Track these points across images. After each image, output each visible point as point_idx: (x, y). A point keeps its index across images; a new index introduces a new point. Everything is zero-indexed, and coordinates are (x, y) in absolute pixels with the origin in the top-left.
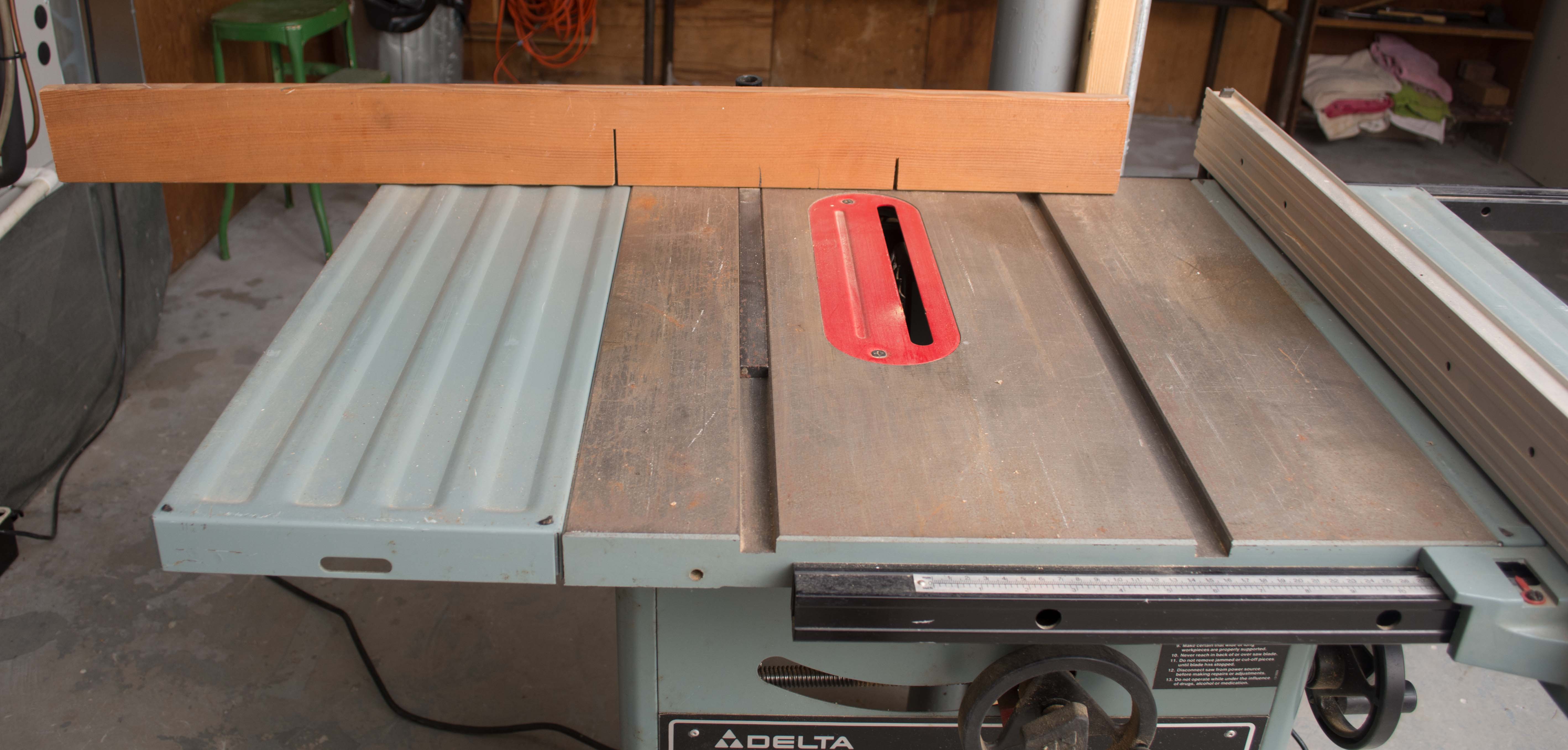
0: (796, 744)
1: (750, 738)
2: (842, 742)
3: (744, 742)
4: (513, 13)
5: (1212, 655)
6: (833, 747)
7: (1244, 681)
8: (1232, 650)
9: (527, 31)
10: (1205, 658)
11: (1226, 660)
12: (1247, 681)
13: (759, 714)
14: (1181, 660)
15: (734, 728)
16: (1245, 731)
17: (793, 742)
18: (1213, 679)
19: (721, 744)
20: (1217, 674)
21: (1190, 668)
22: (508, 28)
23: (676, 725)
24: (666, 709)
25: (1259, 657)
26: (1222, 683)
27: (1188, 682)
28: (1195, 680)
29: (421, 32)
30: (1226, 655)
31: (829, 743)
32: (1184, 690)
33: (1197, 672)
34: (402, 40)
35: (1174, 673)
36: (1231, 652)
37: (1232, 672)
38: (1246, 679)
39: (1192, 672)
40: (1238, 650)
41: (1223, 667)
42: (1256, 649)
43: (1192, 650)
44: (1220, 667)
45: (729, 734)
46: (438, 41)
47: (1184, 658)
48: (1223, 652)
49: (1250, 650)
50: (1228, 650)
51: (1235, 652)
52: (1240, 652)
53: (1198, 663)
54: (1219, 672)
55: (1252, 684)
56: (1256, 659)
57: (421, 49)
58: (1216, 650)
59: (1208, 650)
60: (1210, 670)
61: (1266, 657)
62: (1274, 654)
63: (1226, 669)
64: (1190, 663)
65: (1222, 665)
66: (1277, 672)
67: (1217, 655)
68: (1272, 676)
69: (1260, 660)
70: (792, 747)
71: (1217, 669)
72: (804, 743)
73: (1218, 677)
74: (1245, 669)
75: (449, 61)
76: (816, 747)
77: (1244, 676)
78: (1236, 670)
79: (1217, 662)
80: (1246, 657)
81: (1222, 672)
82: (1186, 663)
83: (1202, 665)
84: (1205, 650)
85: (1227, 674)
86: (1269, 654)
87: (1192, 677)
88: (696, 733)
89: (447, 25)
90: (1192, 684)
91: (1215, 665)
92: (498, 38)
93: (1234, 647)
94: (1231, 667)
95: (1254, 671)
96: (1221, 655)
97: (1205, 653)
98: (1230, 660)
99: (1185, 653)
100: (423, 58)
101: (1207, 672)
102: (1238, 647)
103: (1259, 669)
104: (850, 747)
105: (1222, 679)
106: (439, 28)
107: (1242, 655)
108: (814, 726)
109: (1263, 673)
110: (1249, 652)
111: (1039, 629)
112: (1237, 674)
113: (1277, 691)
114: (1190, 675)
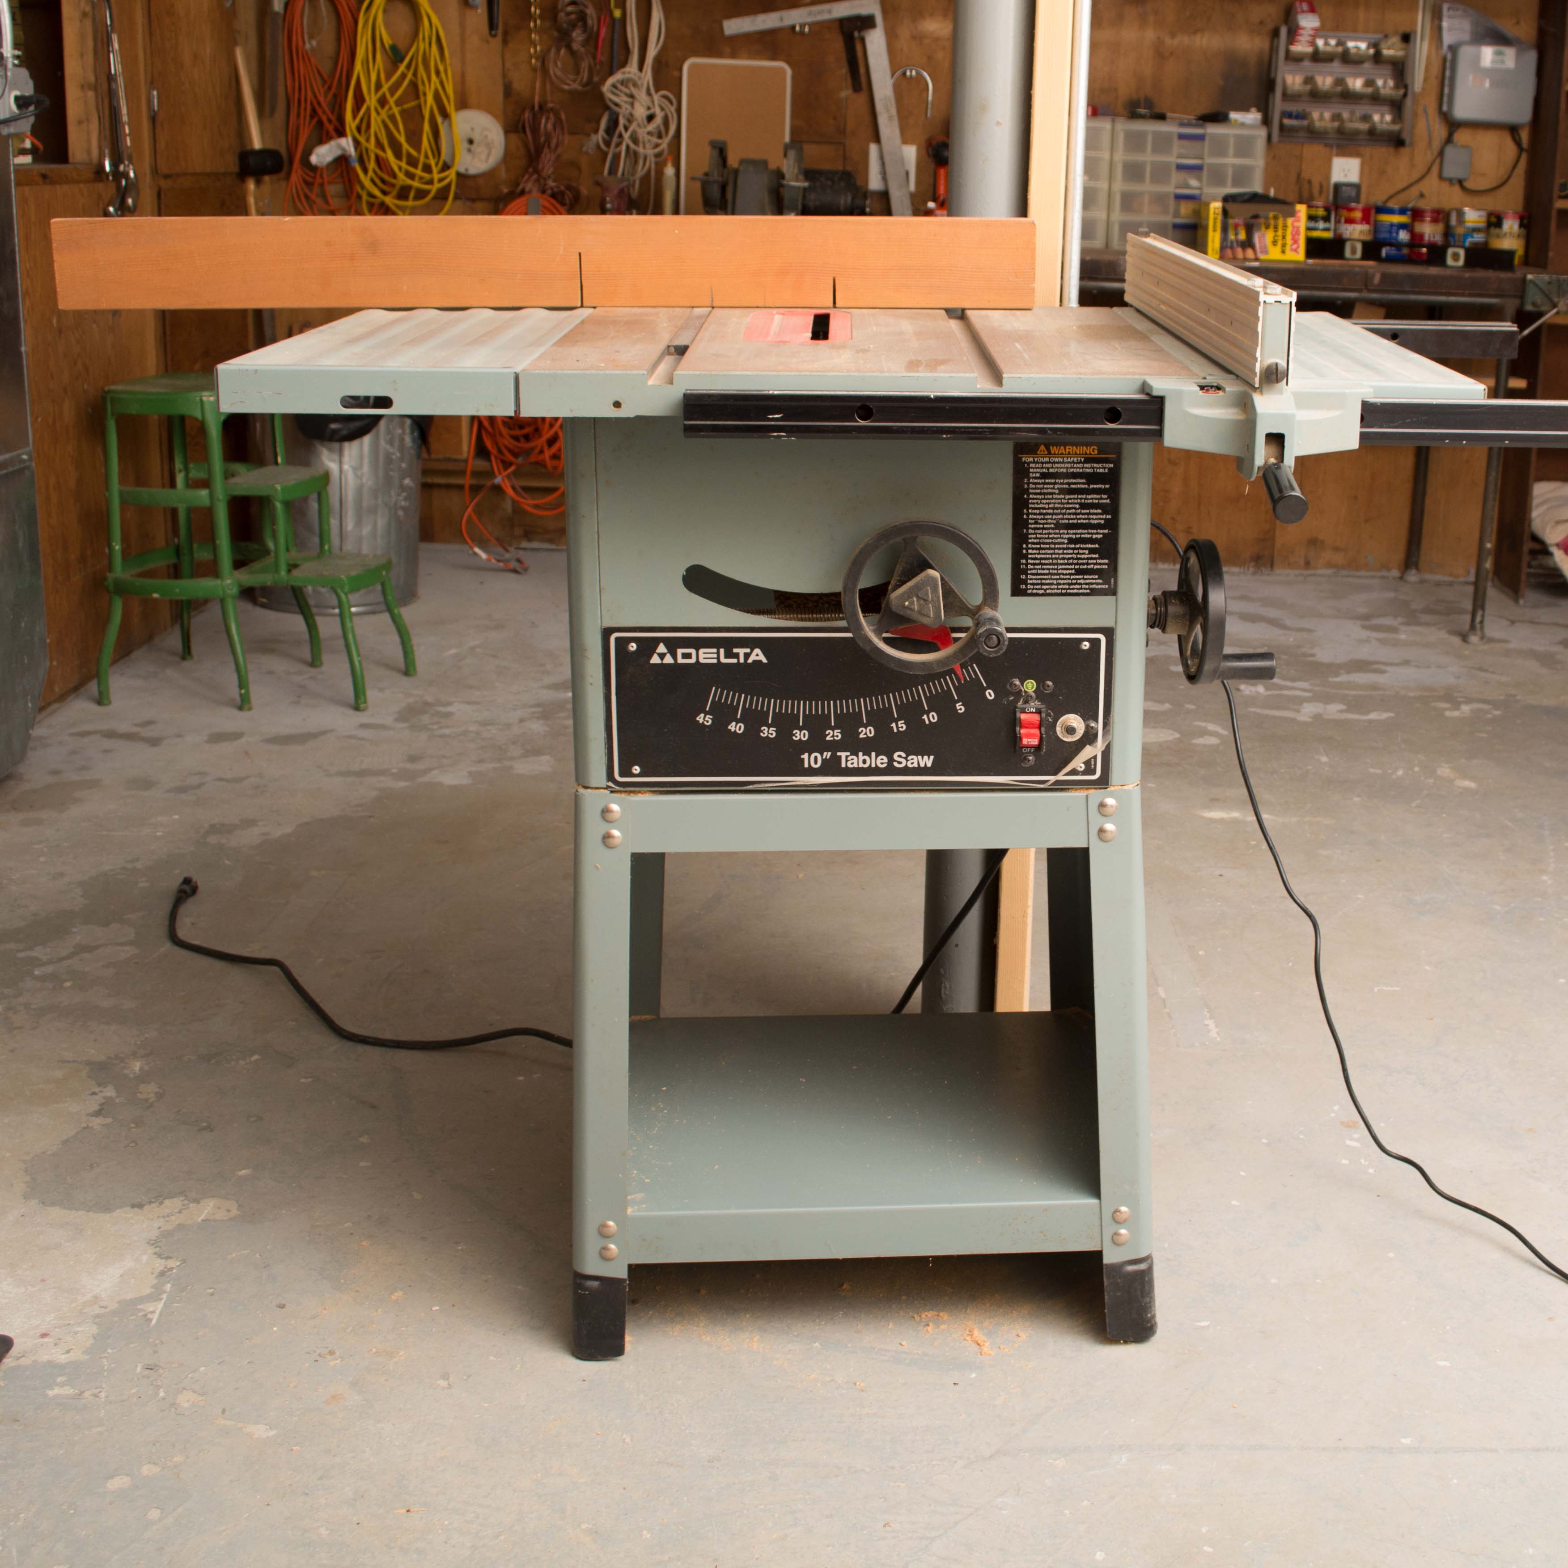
0: (718, 658)
1: (680, 651)
2: (757, 655)
3: (674, 656)
4: (489, 444)
5: (1055, 561)
6: (750, 661)
7: (1086, 589)
8: (1070, 556)
9: (506, 464)
10: (1050, 564)
11: (1067, 567)
12: (1089, 589)
13: (686, 625)
14: (1030, 567)
15: (665, 641)
16: (1095, 643)
17: (715, 656)
18: (1059, 587)
19: (655, 660)
20: (1062, 582)
21: (1037, 574)
22: (481, 464)
23: (617, 639)
24: (609, 623)
25: (1095, 564)
26: (1069, 591)
27: (1039, 589)
28: (1045, 587)
29: (367, 439)
30: (1066, 561)
31: (747, 656)
32: (1037, 598)
33: (1046, 579)
34: (341, 453)
35: (1026, 580)
36: (1069, 559)
37: (1075, 579)
38: (1087, 587)
39: (1041, 579)
40: (1075, 556)
41: (1066, 574)
42: (1089, 556)
43: (1037, 556)
44: (1063, 574)
45: (662, 649)
46: (389, 460)
47: (1031, 564)
48: (1063, 559)
49: (1086, 556)
50: (1068, 556)
51: (1073, 559)
52: (1078, 559)
53: (1044, 569)
54: (1063, 579)
55: (1093, 592)
56: (1092, 566)
57: (366, 468)
58: (1057, 556)
59: (1050, 556)
60: (1055, 577)
61: (1100, 564)
62: (1106, 561)
63: (1068, 577)
64: (1037, 569)
65: (1065, 572)
66: (1112, 580)
67: (1059, 561)
68: (1109, 584)
69: (1096, 567)
70: (715, 661)
71: (1062, 576)
72: (726, 657)
73: (1064, 584)
74: (1085, 577)
75: (402, 488)
76: (735, 661)
77: (1086, 584)
78: (1077, 577)
79: (1060, 569)
80: (1083, 564)
81: (1066, 579)
82: (1034, 569)
83: (1047, 572)
84: (1048, 556)
85: (1070, 581)
86: (1102, 561)
87: (1042, 584)
88: (633, 647)
89: (402, 440)
90: (1043, 591)
91: (1059, 572)
92: (467, 481)
93: (1071, 554)
94: (1073, 574)
95: (1093, 579)
96: (1062, 562)
97: (1049, 559)
98: (1070, 567)
99: (1032, 559)
100: (368, 480)
101: (1054, 579)
102: (1075, 554)
103: (1097, 577)
104: (765, 661)
105: (1067, 587)
106: (391, 442)
107: (1080, 561)
108: (732, 638)
109: (1101, 581)
110: (1084, 559)
111: (858, 422)
112: (1079, 581)
113: (1116, 600)
114: (1039, 581)
